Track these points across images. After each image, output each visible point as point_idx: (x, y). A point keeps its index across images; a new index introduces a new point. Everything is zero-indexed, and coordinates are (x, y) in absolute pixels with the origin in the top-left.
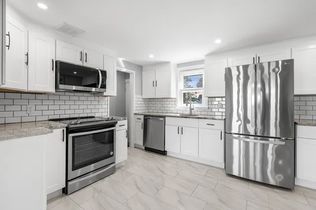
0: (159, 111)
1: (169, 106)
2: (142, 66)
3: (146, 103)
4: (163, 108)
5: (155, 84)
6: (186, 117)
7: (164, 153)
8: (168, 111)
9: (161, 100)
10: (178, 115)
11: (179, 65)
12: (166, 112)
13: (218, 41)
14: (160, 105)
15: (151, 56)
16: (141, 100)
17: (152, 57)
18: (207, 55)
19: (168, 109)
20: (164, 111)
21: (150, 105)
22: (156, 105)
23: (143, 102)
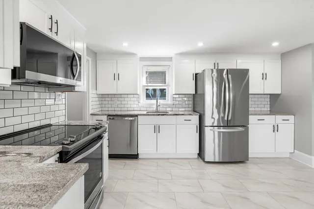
0: (116, 109)
1: (129, 103)
2: (96, 53)
3: (101, 99)
4: (123, 106)
5: (117, 77)
6: (163, 115)
7: (135, 157)
8: (129, 109)
9: (119, 96)
10: (145, 112)
11: (143, 59)
12: (126, 109)
13: (200, 45)
14: (118, 102)
15: (125, 44)
16: (96, 96)
17: (125, 46)
18: (177, 54)
19: (129, 106)
20: (123, 109)
21: (104, 102)
22: (112, 102)
23: (97, 99)
